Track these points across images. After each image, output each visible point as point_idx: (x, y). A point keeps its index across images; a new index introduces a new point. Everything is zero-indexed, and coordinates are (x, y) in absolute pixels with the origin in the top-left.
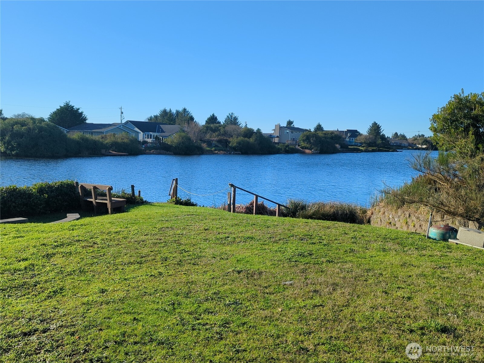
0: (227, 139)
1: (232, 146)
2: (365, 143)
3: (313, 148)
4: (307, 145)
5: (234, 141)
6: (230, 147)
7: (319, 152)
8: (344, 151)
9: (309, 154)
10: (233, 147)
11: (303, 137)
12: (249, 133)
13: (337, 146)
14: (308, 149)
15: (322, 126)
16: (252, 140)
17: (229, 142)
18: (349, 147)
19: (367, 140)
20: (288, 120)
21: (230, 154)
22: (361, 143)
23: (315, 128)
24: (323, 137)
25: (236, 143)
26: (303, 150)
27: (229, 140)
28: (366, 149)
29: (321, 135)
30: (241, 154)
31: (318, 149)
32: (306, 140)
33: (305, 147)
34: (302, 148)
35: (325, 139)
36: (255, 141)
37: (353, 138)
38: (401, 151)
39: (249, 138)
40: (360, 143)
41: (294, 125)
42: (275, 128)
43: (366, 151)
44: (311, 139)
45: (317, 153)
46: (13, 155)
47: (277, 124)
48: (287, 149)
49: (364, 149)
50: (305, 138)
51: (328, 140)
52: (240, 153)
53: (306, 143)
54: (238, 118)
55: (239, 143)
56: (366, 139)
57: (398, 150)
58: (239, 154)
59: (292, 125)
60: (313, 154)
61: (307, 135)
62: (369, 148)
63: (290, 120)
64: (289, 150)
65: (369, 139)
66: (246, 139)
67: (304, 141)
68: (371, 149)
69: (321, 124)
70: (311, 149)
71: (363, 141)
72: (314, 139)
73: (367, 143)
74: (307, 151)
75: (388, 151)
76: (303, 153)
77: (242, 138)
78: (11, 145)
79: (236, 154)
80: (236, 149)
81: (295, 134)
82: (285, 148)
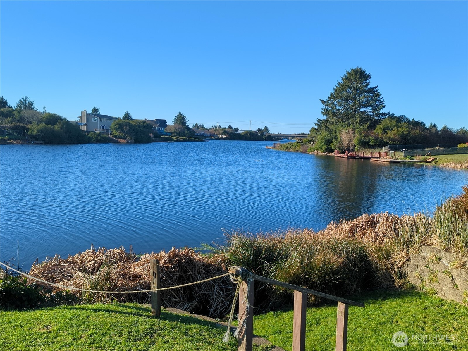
0: (25, 126)
1: (31, 134)
2: (175, 133)
3: (127, 137)
4: (121, 134)
5: (34, 129)
6: (29, 135)
7: (133, 141)
8: (158, 141)
10: (33, 136)
11: (115, 126)
12: (53, 119)
13: (151, 135)
14: (122, 138)
15: (130, 115)
16: (56, 127)
17: (28, 130)
18: (161, 137)
19: (177, 129)
20: (93, 107)
21: (30, 143)
22: (171, 133)
23: (123, 116)
24: (137, 126)
25: (37, 131)
26: (117, 139)
27: (27, 127)
28: (178, 139)
29: (135, 123)
30: (44, 144)
31: (133, 138)
32: (118, 128)
33: (119, 137)
34: (115, 137)
35: (139, 128)
36: (61, 129)
37: (162, 128)
38: (208, 141)
39: (53, 124)
40: (169, 133)
41: (99, 113)
42: (81, 115)
43: (177, 141)
44: (125, 127)
45: (131, 143)
47: (84, 111)
48: (99, 138)
49: (175, 139)
50: (117, 126)
51: (142, 129)
52: (43, 142)
53: (119, 131)
54: (35, 103)
55: (41, 131)
56: (175, 129)
57: (205, 140)
58: (41, 144)
59: (98, 113)
60: (128, 143)
61: (120, 123)
62: (180, 138)
63: (95, 108)
64: (101, 140)
65: (178, 129)
66: (50, 126)
67: (116, 129)
68: (182, 139)
69: (129, 112)
70: (124, 138)
71: (173, 131)
72: (128, 127)
73: (177, 133)
74: (121, 140)
75: (197, 141)
76: (117, 142)
77: (44, 125)
79: (38, 144)
80: (38, 137)
81: (105, 123)
82: (97, 137)
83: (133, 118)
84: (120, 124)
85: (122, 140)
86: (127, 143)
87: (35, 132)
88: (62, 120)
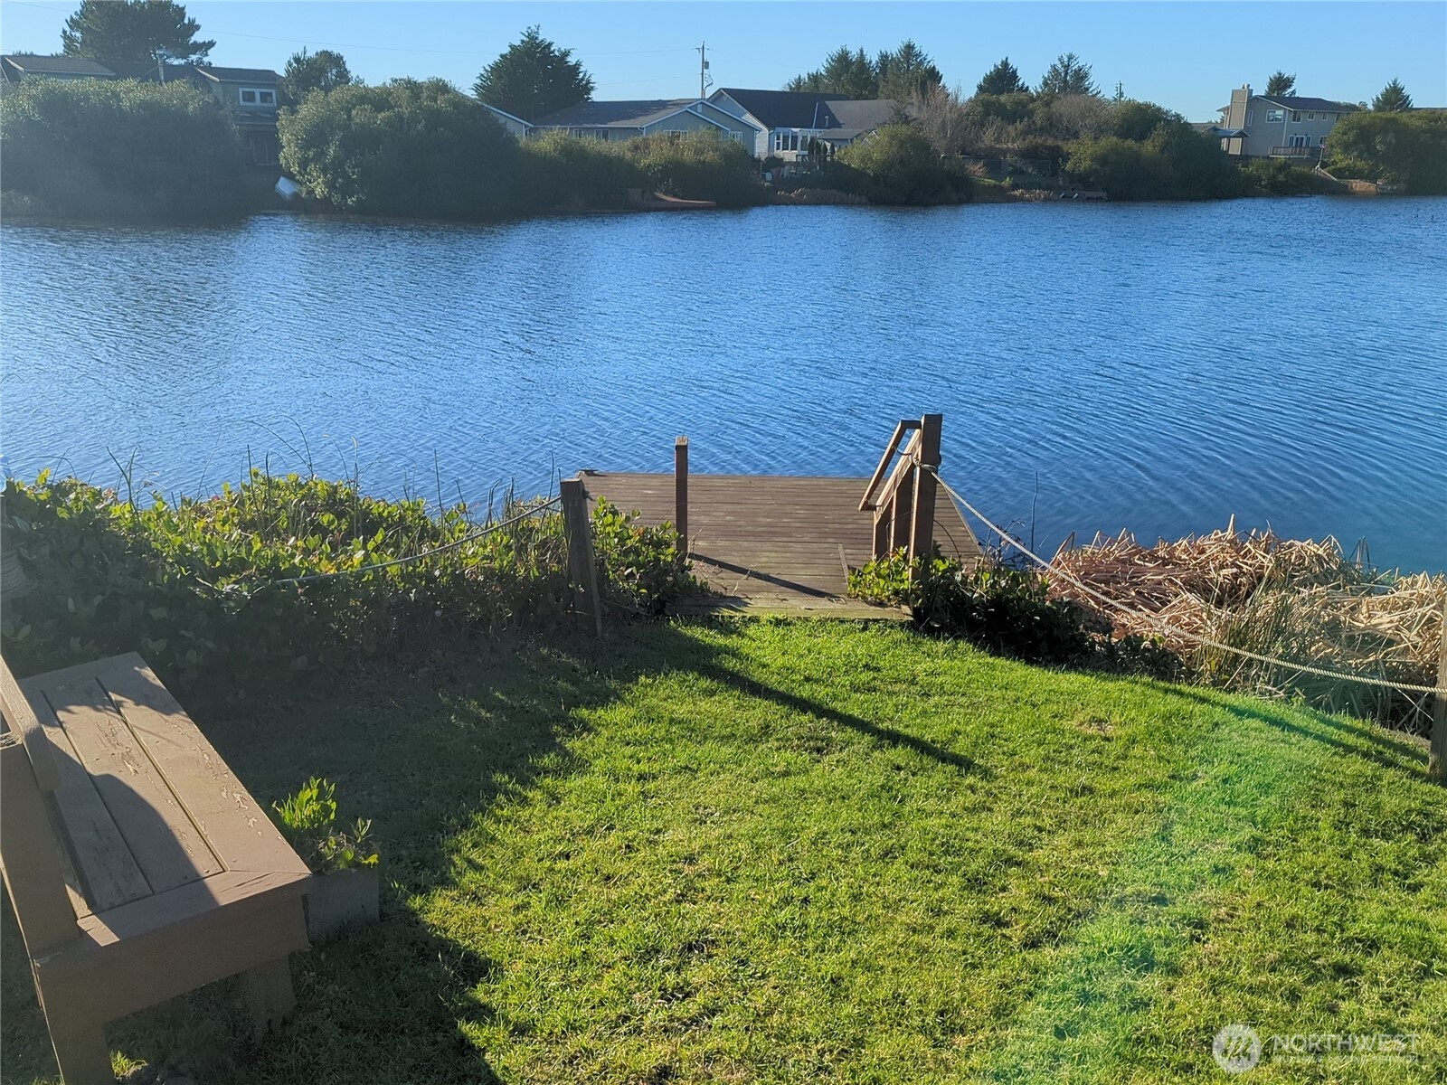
0: (1058, 147)
1: (1073, 171)
3: (1382, 172)
4: (1360, 164)
5: (1082, 153)
6: (1067, 173)
7: (1403, 187)
9: (1365, 197)
10: (1079, 175)
11: (1344, 134)
12: (1143, 120)
14: (1361, 178)
15: (1406, 91)
16: (1149, 147)
17: (1066, 157)
20: (1273, 74)
21: (1067, 198)
23: (1378, 98)
24: (1424, 131)
25: (1092, 160)
26: (1343, 182)
27: (1065, 148)
29: (1418, 123)
30: (1108, 201)
31: (1403, 178)
32: (1355, 143)
33: (1352, 172)
34: (1339, 173)
35: (1433, 137)
36: (1162, 151)
39: (1141, 138)
41: (1293, 92)
42: (1228, 104)
44: (1378, 139)
45: (1396, 194)
46: (351, 210)
47: (1240, 88)
48: (1281, 177)
50: (1351, 136)
52: (1104, 194)
53: (1355, 154)
54: (1092, 72)
55: (1103, 160)
58: (1099, 199)
59: (1290, 90)
60: (1381, 196)
61: (1364, 123)
63: (1280, 74)
64: (1288, 184)
66: (1130, 143)
67: (1347, 148)
69: (1401, 84)
70: (1372, 177)
72: (1390, 138)
74: (1358, 185)
76: (1344, 193)
77: (1115, 139)
78: (345, 175)
79: (1089, 199)
80: (1092, 180)
81: (1308, 125)
82: (1274, 176)
83: (1416, 104)
84: (1362, 128)
85: (1363, 183)
86: (1378, 194)
87: (1085, 165)
88: (1169, 122)
